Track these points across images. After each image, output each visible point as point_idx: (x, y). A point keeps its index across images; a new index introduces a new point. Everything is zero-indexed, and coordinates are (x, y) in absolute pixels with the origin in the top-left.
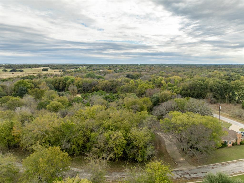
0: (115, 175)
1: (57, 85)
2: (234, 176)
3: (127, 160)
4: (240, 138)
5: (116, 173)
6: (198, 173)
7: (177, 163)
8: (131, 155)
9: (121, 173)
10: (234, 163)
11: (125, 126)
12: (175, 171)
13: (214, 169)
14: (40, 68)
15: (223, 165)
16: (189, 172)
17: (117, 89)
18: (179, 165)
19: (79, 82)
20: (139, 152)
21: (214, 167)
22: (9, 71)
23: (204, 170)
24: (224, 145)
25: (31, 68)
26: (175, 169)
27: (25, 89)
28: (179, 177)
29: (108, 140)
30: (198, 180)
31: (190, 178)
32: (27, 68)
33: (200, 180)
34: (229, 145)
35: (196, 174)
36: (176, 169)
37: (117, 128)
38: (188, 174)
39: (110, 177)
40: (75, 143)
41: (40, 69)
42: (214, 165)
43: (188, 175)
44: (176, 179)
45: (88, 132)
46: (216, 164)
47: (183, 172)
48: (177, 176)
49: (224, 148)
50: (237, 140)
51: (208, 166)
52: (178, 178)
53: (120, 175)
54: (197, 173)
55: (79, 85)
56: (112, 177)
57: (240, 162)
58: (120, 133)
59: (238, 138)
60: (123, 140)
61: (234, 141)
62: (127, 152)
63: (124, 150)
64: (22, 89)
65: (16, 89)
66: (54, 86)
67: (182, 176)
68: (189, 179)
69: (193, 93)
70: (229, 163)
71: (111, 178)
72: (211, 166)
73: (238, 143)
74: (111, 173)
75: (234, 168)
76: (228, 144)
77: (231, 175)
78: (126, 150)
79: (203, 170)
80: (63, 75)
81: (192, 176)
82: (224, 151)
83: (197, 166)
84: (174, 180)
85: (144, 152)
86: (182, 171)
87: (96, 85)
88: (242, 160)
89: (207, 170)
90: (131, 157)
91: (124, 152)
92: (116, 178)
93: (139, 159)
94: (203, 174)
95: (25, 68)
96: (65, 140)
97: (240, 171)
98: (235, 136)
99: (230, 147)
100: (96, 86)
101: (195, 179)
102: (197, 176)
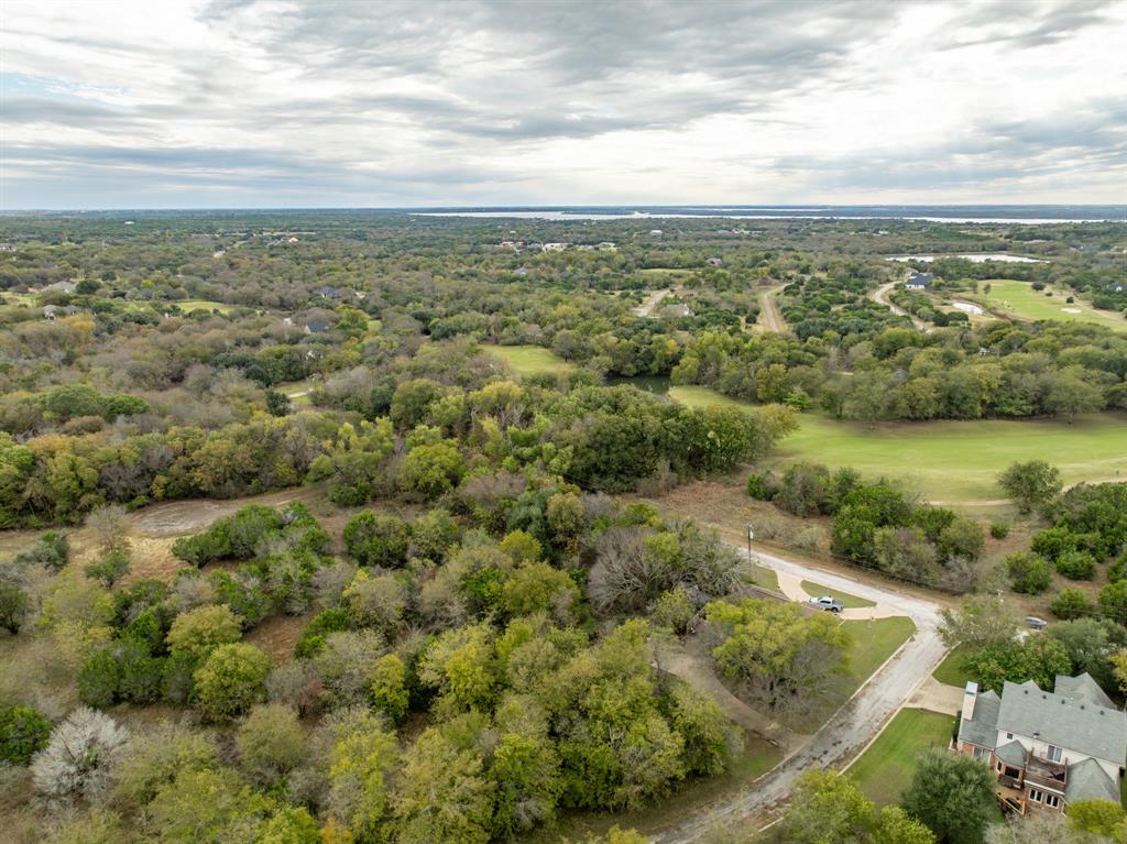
6: (829, 748)
7: (775, 741)
10: (861, 695)
12: (787, 762)
13: (845, 726)
15: (849, 709)
16: (814, 755)
18: (783, 744)
19: (73, 467)
20: (711, 751)
21: (841, 721)
23: (833, 737)
33: (846, 764)
35: (828, 754)
38: (814, 759)
42: (837, 717)
43: (818, 762)
47: (804, 761)
51: (830, 725)
54: (826, 749)
55: (80, 481)
72: (834, 721)
75: (870, 709)
77: (879, 729)
79: (830, 738)
81: (827, 760)
83: (814, 733)
86: (798, 756)
87: (172, 463)
88: (869, 684)
89: (836, 733)
93: (718, 768)
94: (838, 745)
100: (173, 468)
101: (836, 765)
102: (834, 758)
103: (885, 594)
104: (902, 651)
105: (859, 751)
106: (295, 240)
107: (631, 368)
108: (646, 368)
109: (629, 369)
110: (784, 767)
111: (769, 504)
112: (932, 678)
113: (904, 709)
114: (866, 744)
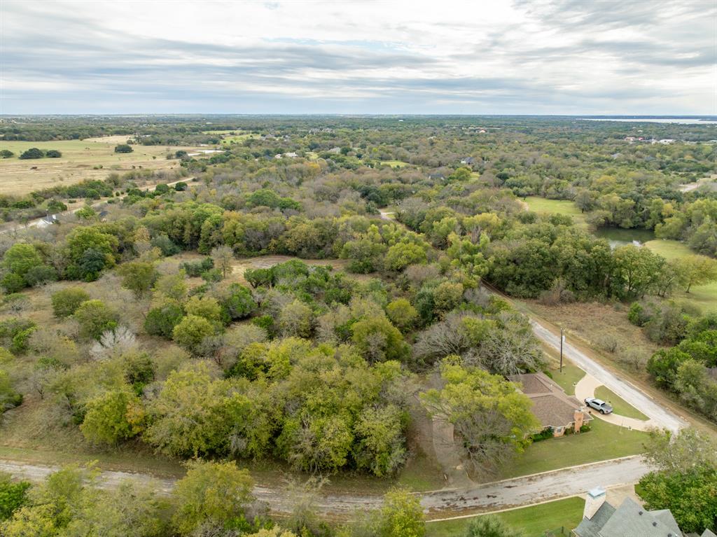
0: (332, 501)
1: (176, 231)
2: (542, 503)
3: (355, 469)
4: (579, 419)
5: (334, 498)
6: (481, 497)
7: (447, 476)
8: (361, 462)
9: (343, 496)
10: (552, 475)
11: (349, 402)
12: (440, 493)
13: (512, 489)
14: (106, 139)
15: (530, 479)
16: (466, 496)
17: (335, 246)
18: (451, 480)
19: (235, 228)
20: (377, 458)
21: (513, 484)
22: (19, 154)
23: (493, 492)
24: (547, 434)
25: (81, 140)
26: (441, 488)
27: (99, 255)
28: (446, 506)
29: (318, 439)
30: (476, 511)
31: (465, 507)
32: (68, 139)
33: (481, 512)
34: (556, 434)
35: (476, 500)
36: (444, 489)
37: (334, 409)
38: (462, 499)
39: (324, 506)
40: (253, 438)
41: (108, 145)
42: (513, 481)
43: (462, 502)
44: (439, 510)
45: (278, 416)
46: (519, 478)
47: (454, 497)
48: (442, 503)
49: (545, 441)
50: (574, 424)
51: (502, 483)
52: (442, 508)
53: (342, 502)
54: (478, 497)
55: (235, 234)
56: (326, 506)
57: (563, 474)
58: (339, 422)
59: (577, 420)
60: (347, 437)
61: (568, 426)
62: (355, 456)
63: (350, 452)
64: (93, 255)
65: (76, 253)
66: (170, 237)
67: (451, 505)
68: (462, 511)
69: (522, 275)
70: (542, 477)
71: (325, 508)
72: (508, 482)
73: (577, 429)
74: (326, 497)
75: (547, 486)
76: (556, 432)
77: (537, 502)
78: (353, 453)
79: (490, 491)
80: (180, 174)
81: (470, 503)
82: (544, 447)
83: (482, 483)
84: (435, 511)
85: (386, 459)
86: (452, 492)
87: (281, 234)
88: (568, 470)
89: (499, 490)
90: (361, 465)
91: (349, 457)
92: (334, 508)
93: (377, 471)
94: (491, 498)
95: (60, 140)
96: (235, 431)
97: (556, 494)
98: (572, 417)
99: (558, 439)
100: (281, 237)
101: (474, 509)
102: (477, 505)
103: (668, 416)
104: (629, 459)
105: (502, 509)
106: (483, 131)
107: (628, 222)
108: (642, 224)
109: (626, 223)
110: (434, 494)
111: (639, 329)
112: (634, 487)
113: (578, 497)
114: (513, 506)
